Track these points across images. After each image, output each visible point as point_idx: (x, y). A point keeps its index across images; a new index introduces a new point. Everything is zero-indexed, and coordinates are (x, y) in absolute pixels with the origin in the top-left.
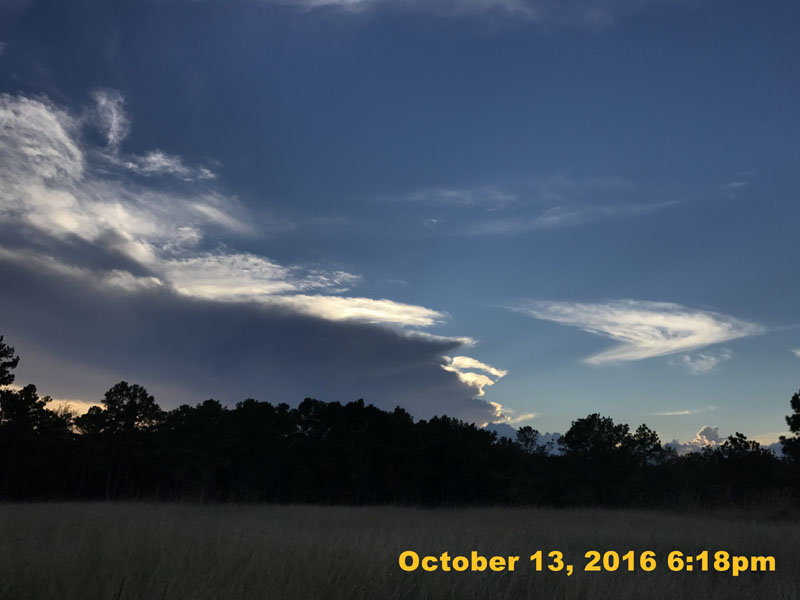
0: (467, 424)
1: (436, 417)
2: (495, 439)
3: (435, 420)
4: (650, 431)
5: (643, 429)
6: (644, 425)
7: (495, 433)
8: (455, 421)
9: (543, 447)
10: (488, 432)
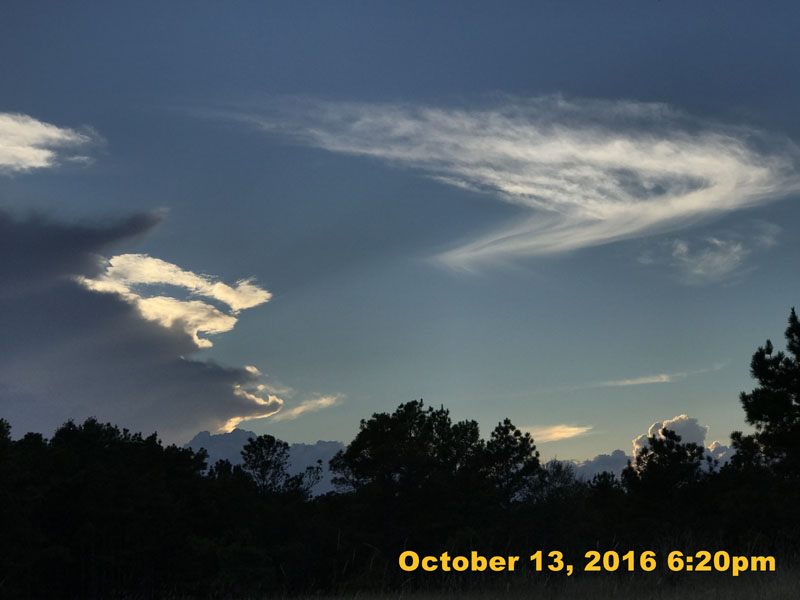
0: (138, 436)
1: (70, 424)
2: (204, 466)
3: (67, 433)
4: (518, 433)
5: (504, 428)
6: (507, 422)
7: (203, 454)
8: (113, 431)
9: (298, 480)
10: (187, 452)
